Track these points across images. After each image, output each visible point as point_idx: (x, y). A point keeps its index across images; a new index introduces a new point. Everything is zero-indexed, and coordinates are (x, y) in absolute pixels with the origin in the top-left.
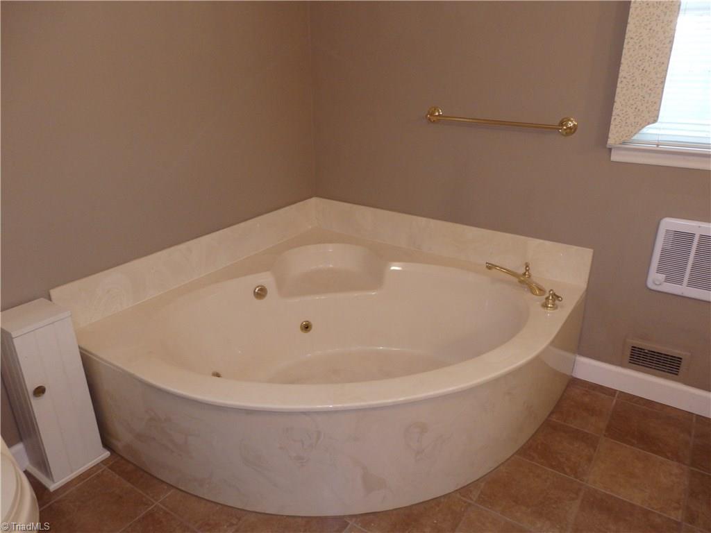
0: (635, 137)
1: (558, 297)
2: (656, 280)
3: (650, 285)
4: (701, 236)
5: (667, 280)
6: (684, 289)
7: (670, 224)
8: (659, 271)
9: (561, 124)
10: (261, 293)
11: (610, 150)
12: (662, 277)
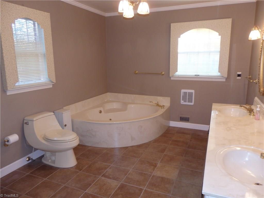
0: (174, 75)
1: (164, 106)
2: (182, 102)
3: (181, 103)
4: (188, 93)
5: (184, 102)
6: (187, 103)
7: (183, 91)
8: (182, 100)
9: (161, 73)
10: (101, 112)
11: (171, 77)
12: (183, 101)
